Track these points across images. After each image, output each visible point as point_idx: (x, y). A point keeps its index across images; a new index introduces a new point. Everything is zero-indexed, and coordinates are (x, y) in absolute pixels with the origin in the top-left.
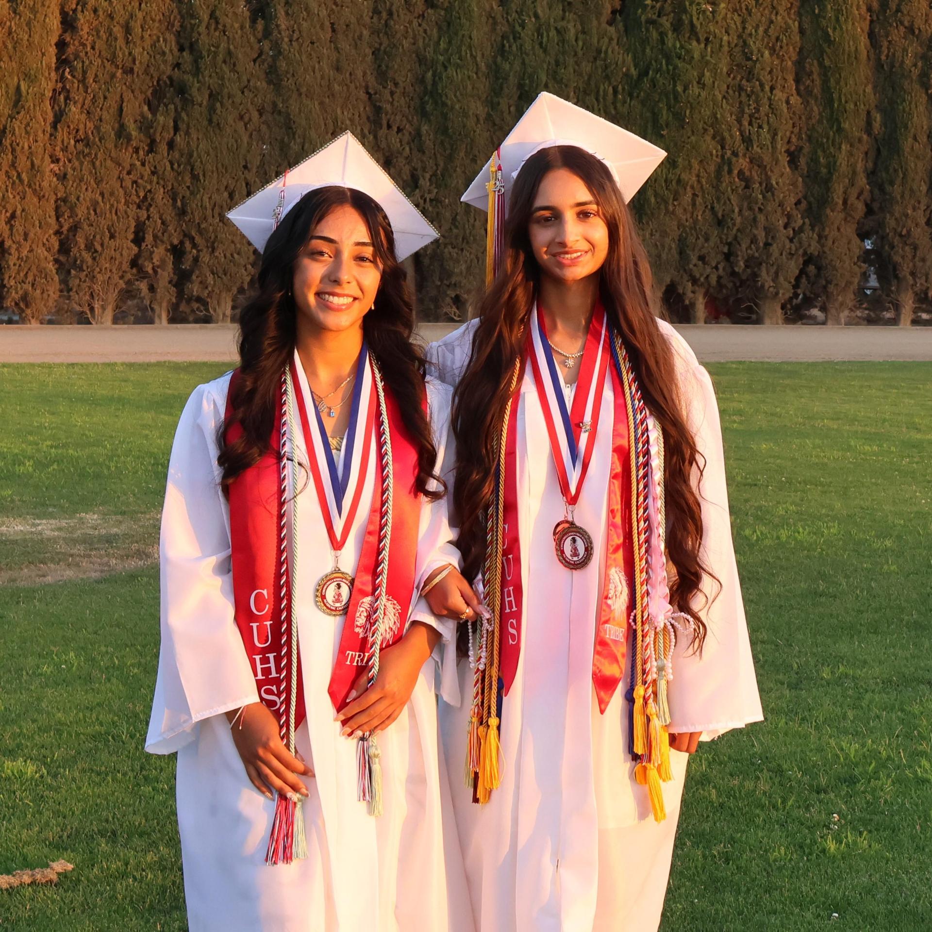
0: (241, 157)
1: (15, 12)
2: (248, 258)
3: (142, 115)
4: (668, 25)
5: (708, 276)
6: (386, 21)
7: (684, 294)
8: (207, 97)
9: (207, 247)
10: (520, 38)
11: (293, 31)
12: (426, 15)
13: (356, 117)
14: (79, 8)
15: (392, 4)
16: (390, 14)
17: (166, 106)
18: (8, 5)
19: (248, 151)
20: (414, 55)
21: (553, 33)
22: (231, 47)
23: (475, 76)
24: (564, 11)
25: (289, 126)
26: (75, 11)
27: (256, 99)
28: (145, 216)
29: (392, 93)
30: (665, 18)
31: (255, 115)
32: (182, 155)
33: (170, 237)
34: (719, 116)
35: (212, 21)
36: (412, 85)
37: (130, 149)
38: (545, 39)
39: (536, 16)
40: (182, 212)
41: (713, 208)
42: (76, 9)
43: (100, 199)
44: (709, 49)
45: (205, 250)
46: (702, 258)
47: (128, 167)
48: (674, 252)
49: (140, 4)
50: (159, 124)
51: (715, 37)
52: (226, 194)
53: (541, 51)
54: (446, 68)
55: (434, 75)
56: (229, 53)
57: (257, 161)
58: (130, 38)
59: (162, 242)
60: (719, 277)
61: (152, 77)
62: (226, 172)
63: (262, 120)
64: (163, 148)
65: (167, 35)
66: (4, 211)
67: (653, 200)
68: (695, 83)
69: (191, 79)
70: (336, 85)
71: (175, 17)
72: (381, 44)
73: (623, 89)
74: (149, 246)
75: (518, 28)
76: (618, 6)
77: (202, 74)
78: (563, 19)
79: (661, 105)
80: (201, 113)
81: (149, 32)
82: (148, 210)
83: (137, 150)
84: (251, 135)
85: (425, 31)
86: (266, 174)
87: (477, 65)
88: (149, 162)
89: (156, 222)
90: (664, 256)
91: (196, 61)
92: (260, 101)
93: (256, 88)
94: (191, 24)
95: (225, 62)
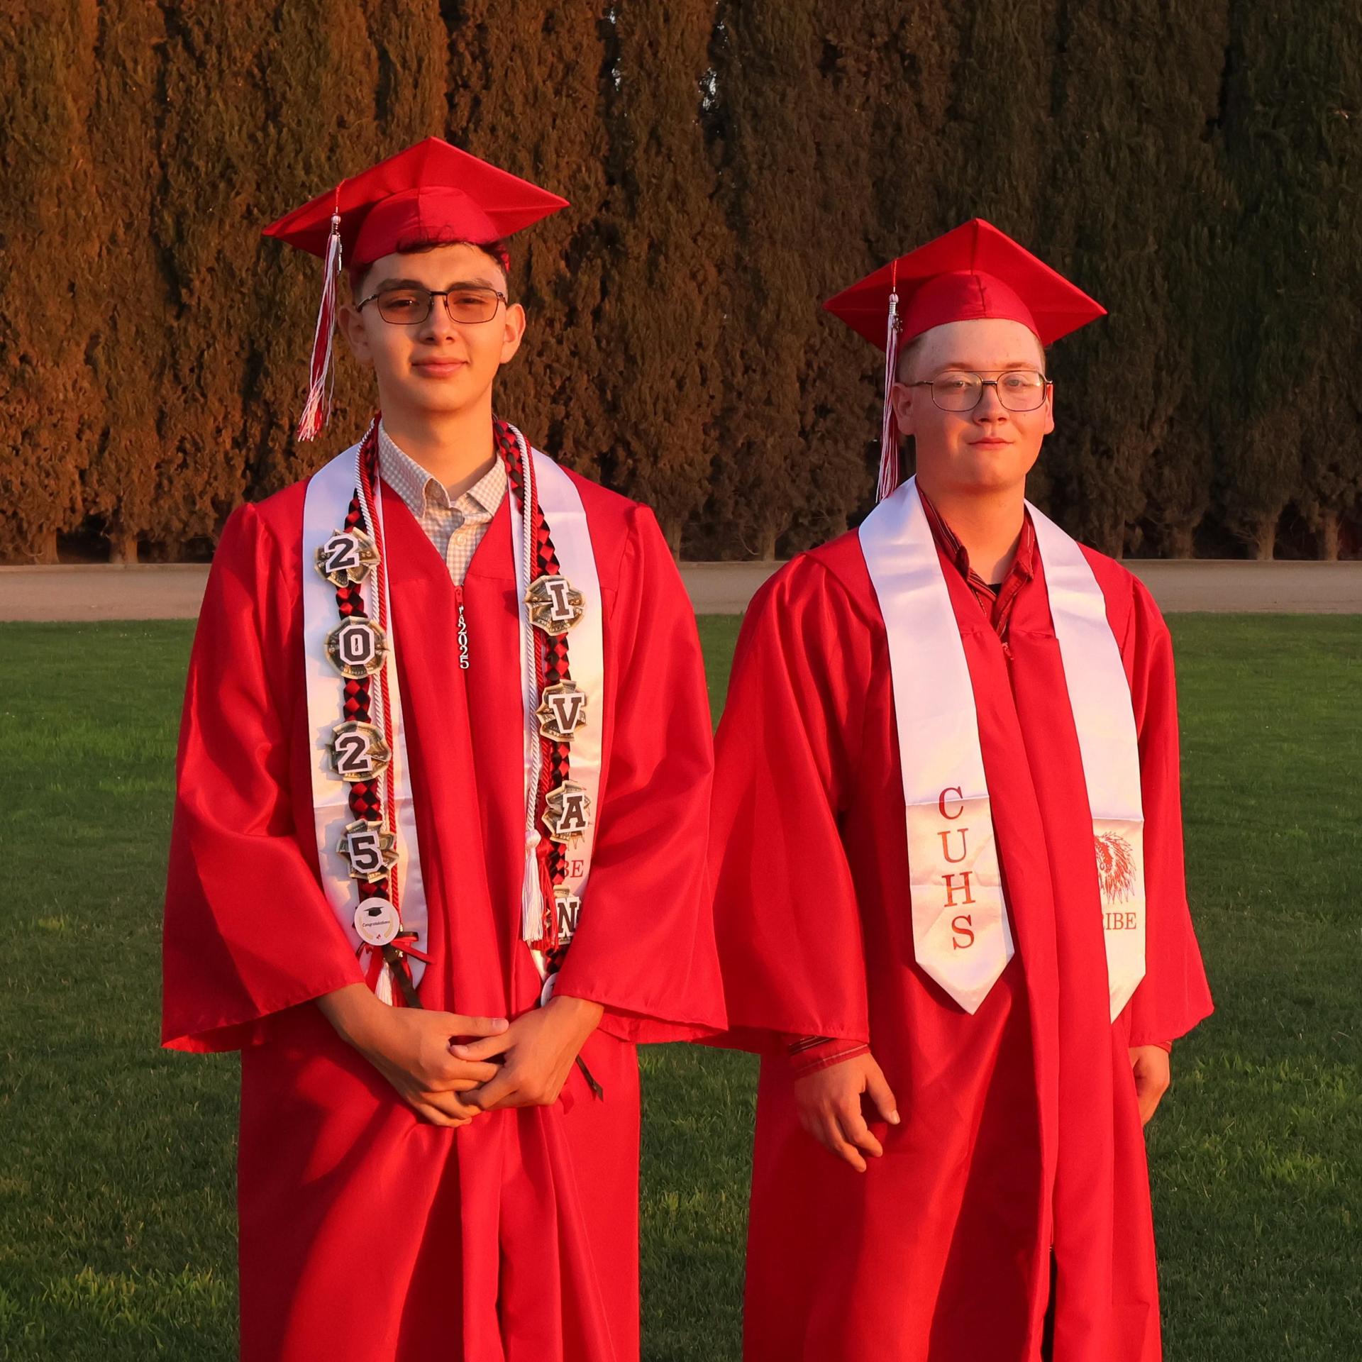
0: (693, 330)
1: (384, 133)
2: (704, 471)
3: (557, 272)
4: (1286, 139)
5: (1341, 495)
6: (892, 140)
7: (1309, 518)
8: (646, 246)
9: (648, 456)
10: (1078, 161)
11: (764, 155)
12: (947, 130)
13: (852, 275)
14: (472, 126)
15: (900, 115)
16: (898, 128)
17: (590, 260)
18: (375, 123)
19: (703, 323)
20: (931, 187)
21: (1125, 153)
22: (680, 178)
23: (1015, 215)
24: (1140, 121)
25: (759, 290)
26: (465, 130)
27: (713, 250)
28: (563, 413)
29: (901, 241)
30: (1282, 130)
31: (712, 271)
32: (612, 329)
33: (596, 441)
34: (1358, 267)
35: (653, 142)
36: (928, 229)
37: (542, 322)
38: (1113, 162)
39: (1101, 128)
40: (613, 408)
41: (1349, 397)
42: (467, 128)
43: (502, 390)
44: (1345, 173)
45: (645, 460)
46: (1334, 468)
47: (538, 346)
48: (1295, 460)
49: (554, 120)
50: (581, 284)
51: (1353, 155)
52: (673, 383)
53: (1108, 179)
54: (974, 203)
55: (958, 214)
56: (676, 186)
57: (714, 337)
58: (541, 167)
59: (586, 448)
60: (1359, 495)
61: (571, 222)
62: (673, 350)
63: (721, 280)
64: (586, 319)
65: (591, 162)
66: (371, 408)
67: (1264, 386)
68: (1324, 221)
69: (625, 224)
70: (822, 230)
71: (602, 137)
72: (885, 172)
73: (1223, 230)
74: (569, 455)
75: (1076, 147)
76: (1216, 114)
77: (640, 216)
78: (1138, 133)
79: (1276, 253)
80: (638, 272)
81: (566, 159)
82: (566, 404)
83: (550, 323)
84: (707, 299)
85: (946, 153)
86: (727, 353)
87: (1019, 199)
88: (568, 339)
89: (577, 421)
90: (1281, 465)
91: (630, 200)
92: (719, 251)
93: (714, 235)
94: (623, 146)
95: (670, 198)
